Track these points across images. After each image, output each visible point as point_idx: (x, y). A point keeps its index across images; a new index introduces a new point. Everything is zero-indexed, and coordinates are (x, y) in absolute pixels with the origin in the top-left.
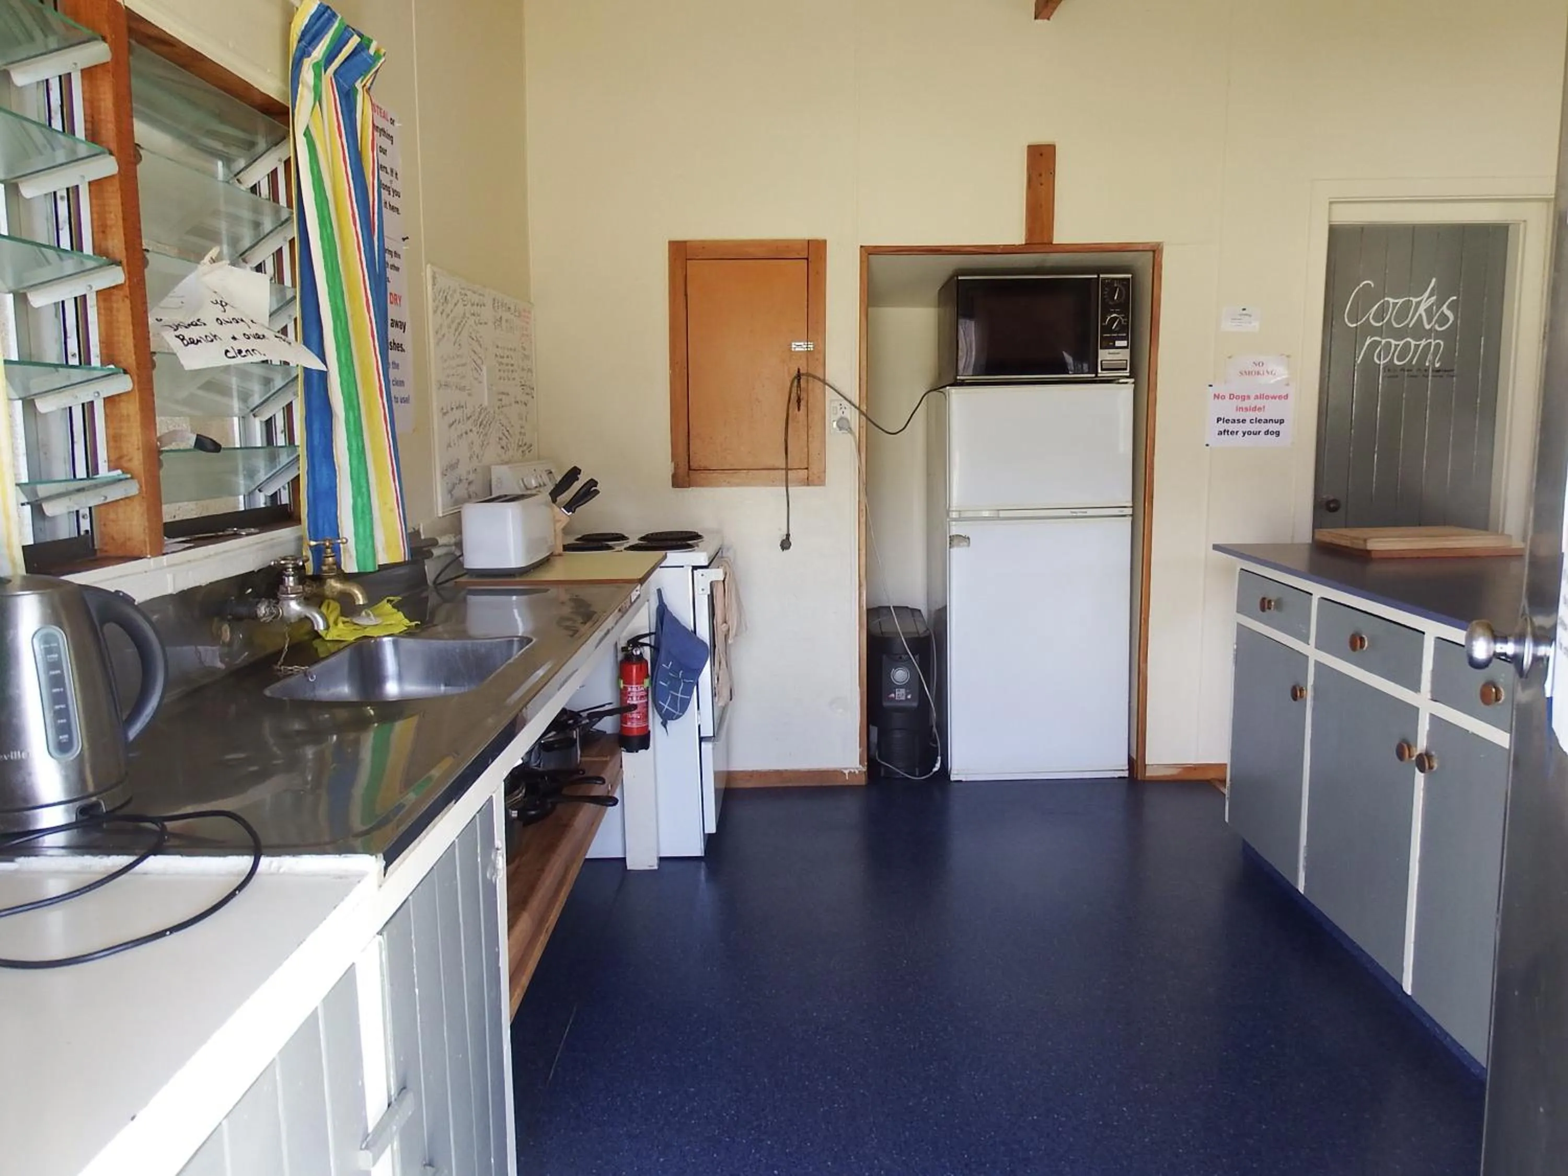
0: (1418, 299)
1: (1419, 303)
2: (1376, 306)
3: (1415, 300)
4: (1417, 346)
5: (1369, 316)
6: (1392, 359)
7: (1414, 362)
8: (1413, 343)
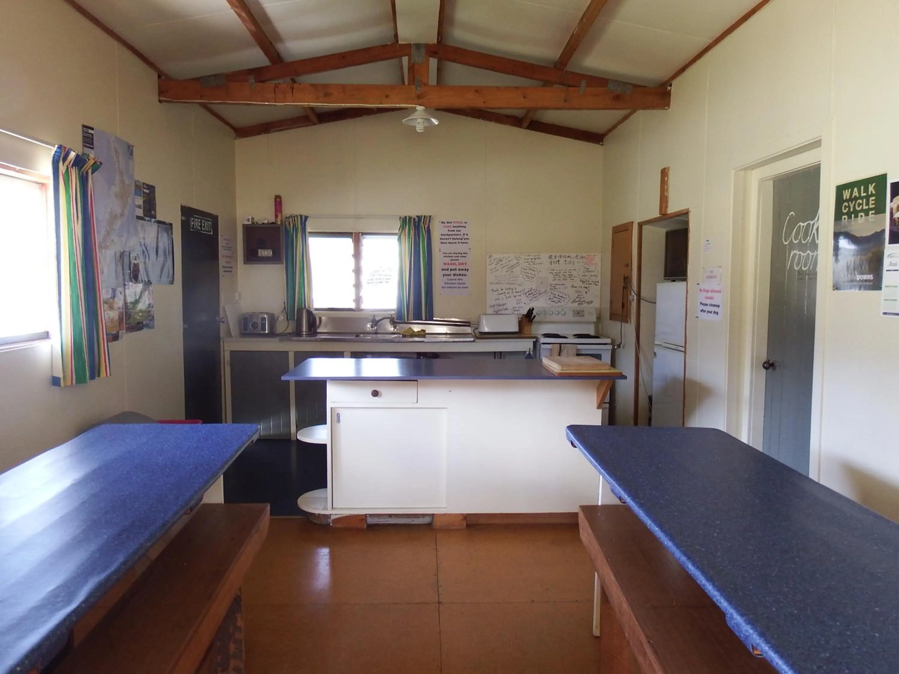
0: (813, 222)
1: (813, 225)
2: (795, 230)
3: (812, 223)
4: (813, 256)
5: (792, 238)
6: (801, 266)
7: (811, 268)
8: (811, 254)
